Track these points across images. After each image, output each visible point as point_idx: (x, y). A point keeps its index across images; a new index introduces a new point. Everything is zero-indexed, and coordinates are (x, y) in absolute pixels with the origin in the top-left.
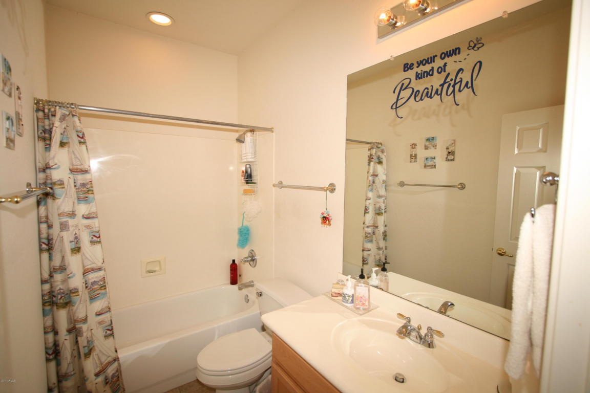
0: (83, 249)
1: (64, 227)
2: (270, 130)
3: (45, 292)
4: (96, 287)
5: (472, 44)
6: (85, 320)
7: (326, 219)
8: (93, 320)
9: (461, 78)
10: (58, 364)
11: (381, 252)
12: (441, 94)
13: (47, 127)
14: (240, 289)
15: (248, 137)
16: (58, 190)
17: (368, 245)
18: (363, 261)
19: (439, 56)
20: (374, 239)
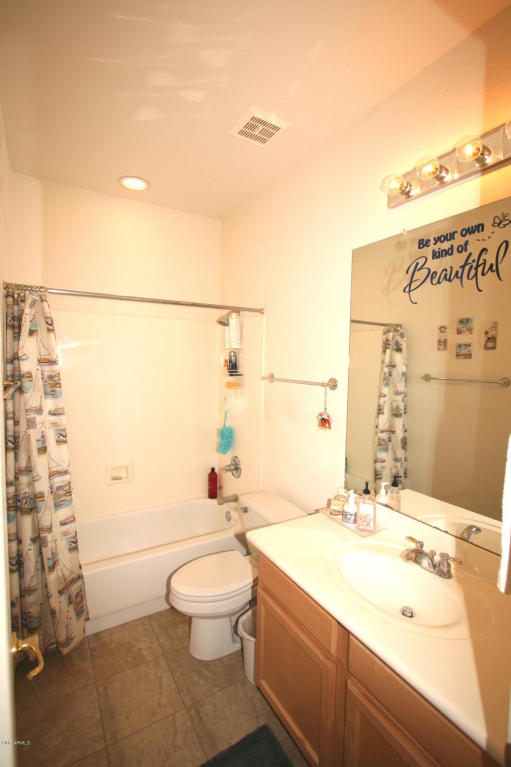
0: (49, 450)
1: (31, 424)
2: (261, 311)
3: (11, 496)
4: (61, 492)
5: (497, 221)
6: (50, 529)
7: (325, 422)
8: (58, 530)
9: (485, 260)
10: (21, 577)
11: (399, 464)
12: (461, 278)
13: (16, 314)
14: (220, 504)
15: (234, 320)
16: (26, 383)
17: (382, 455)
18: (376, 475)
19: (459, 233)
20: (390, 447)
